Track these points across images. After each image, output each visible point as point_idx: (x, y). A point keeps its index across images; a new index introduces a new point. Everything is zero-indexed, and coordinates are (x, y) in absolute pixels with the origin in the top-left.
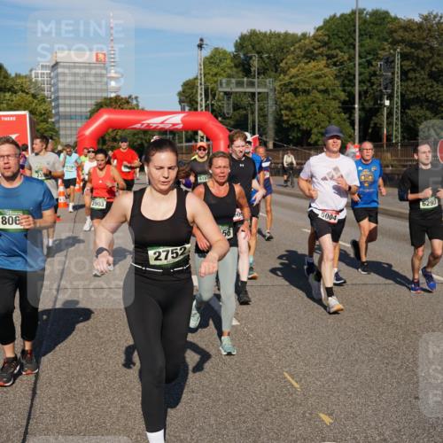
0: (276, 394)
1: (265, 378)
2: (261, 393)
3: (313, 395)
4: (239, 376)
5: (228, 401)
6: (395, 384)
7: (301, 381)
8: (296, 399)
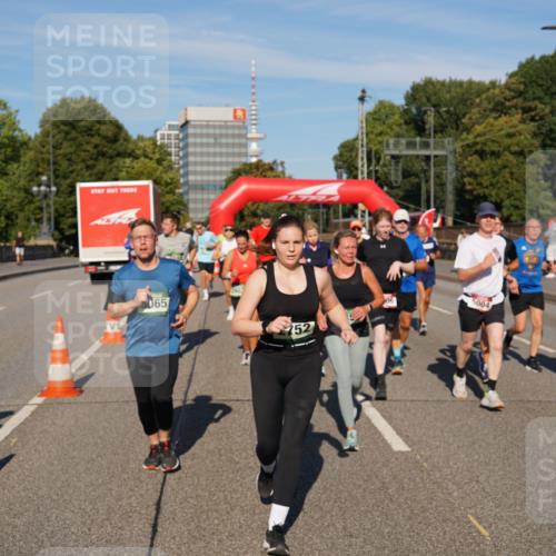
1: (444, 521)
2: (438, 541)
3: (507, 547)
5: (396, 551)
7: (490, 527)
8: (484, 550)
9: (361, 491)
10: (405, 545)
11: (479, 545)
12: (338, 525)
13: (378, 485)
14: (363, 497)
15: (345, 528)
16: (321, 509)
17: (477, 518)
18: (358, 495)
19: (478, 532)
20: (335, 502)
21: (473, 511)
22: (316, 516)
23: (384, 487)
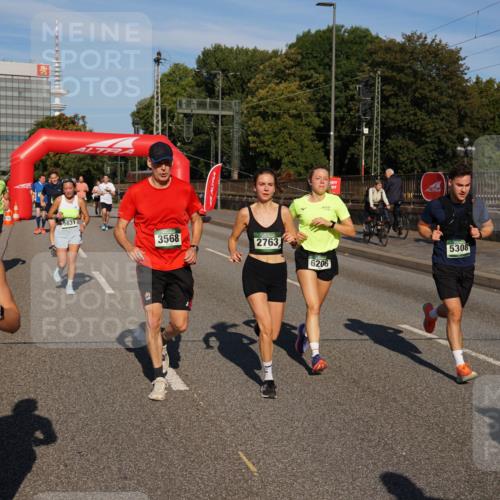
0: (227, 481)
1: (216, 459)
2: (209, 479)
3: (274, 481)
4: (184, 457)
5: (169, 491)
6: (371, 467)
7: (259, 463)
8: (251, 486)
9: (139, 431)
10: (178, 485)
11: (247, 482)
12: (113, 467)
13: (155, 424)
14: (140, 438)
15: (120, 470)
16: (98, 451)
17: (247, 455)
18: (136, 436)
19: (248, 468)
20: (113, 443)
21: (243, 448)
22: (92, 459)
23: (161, 428)
